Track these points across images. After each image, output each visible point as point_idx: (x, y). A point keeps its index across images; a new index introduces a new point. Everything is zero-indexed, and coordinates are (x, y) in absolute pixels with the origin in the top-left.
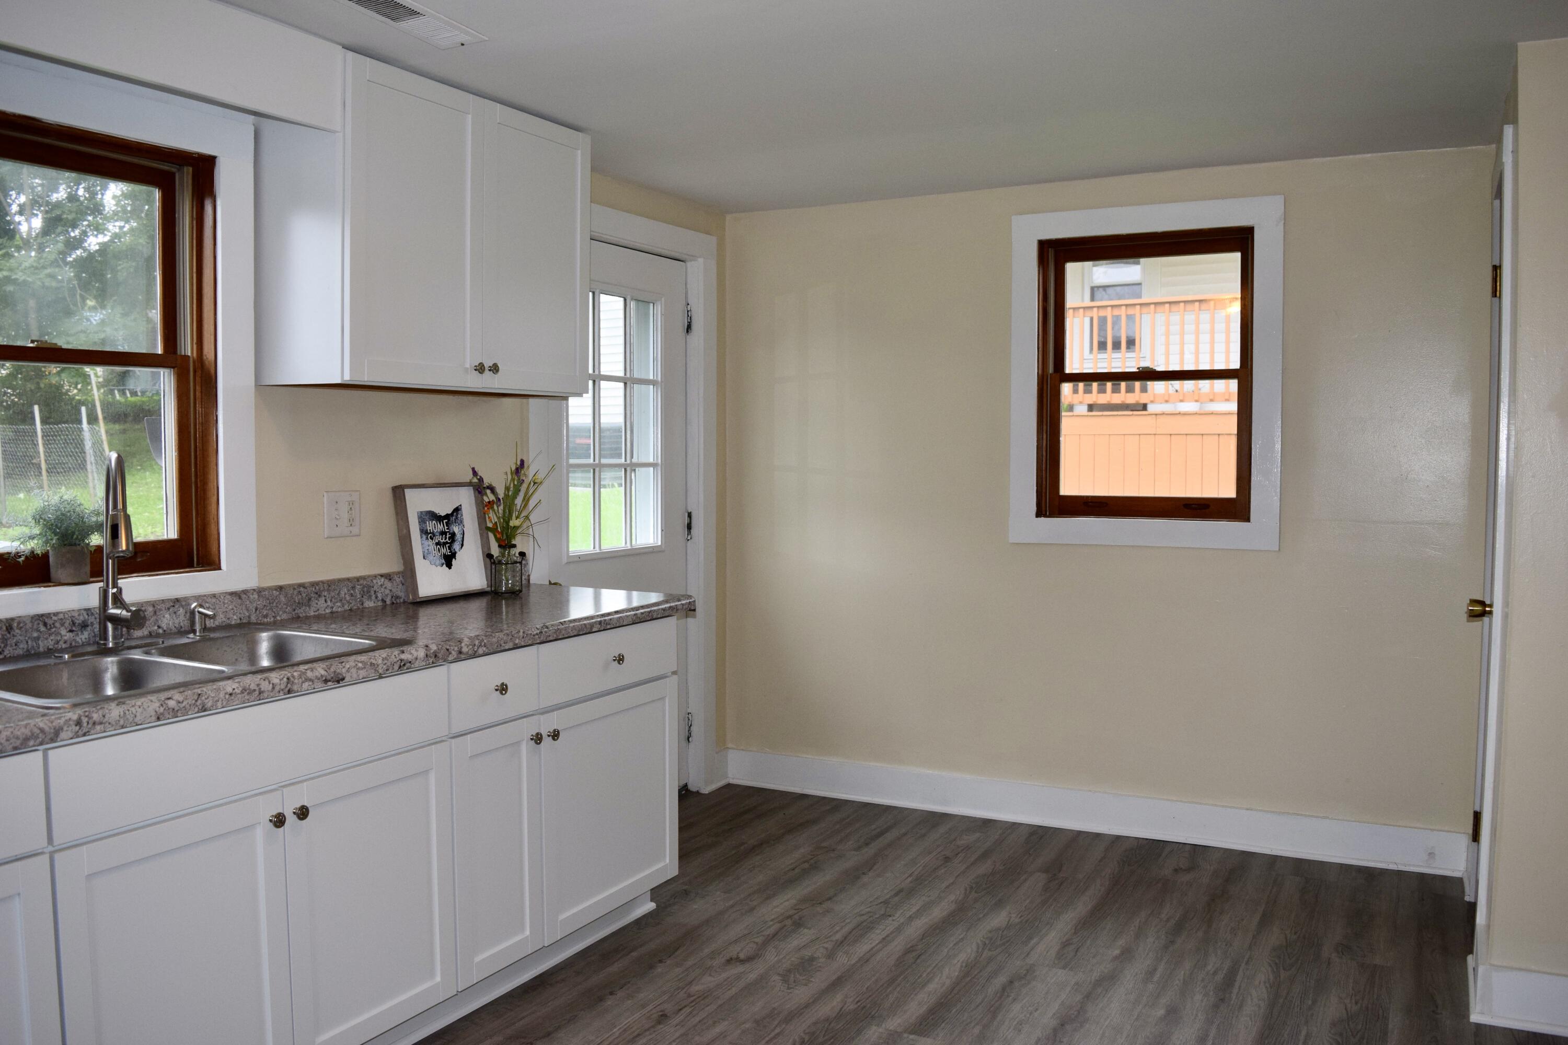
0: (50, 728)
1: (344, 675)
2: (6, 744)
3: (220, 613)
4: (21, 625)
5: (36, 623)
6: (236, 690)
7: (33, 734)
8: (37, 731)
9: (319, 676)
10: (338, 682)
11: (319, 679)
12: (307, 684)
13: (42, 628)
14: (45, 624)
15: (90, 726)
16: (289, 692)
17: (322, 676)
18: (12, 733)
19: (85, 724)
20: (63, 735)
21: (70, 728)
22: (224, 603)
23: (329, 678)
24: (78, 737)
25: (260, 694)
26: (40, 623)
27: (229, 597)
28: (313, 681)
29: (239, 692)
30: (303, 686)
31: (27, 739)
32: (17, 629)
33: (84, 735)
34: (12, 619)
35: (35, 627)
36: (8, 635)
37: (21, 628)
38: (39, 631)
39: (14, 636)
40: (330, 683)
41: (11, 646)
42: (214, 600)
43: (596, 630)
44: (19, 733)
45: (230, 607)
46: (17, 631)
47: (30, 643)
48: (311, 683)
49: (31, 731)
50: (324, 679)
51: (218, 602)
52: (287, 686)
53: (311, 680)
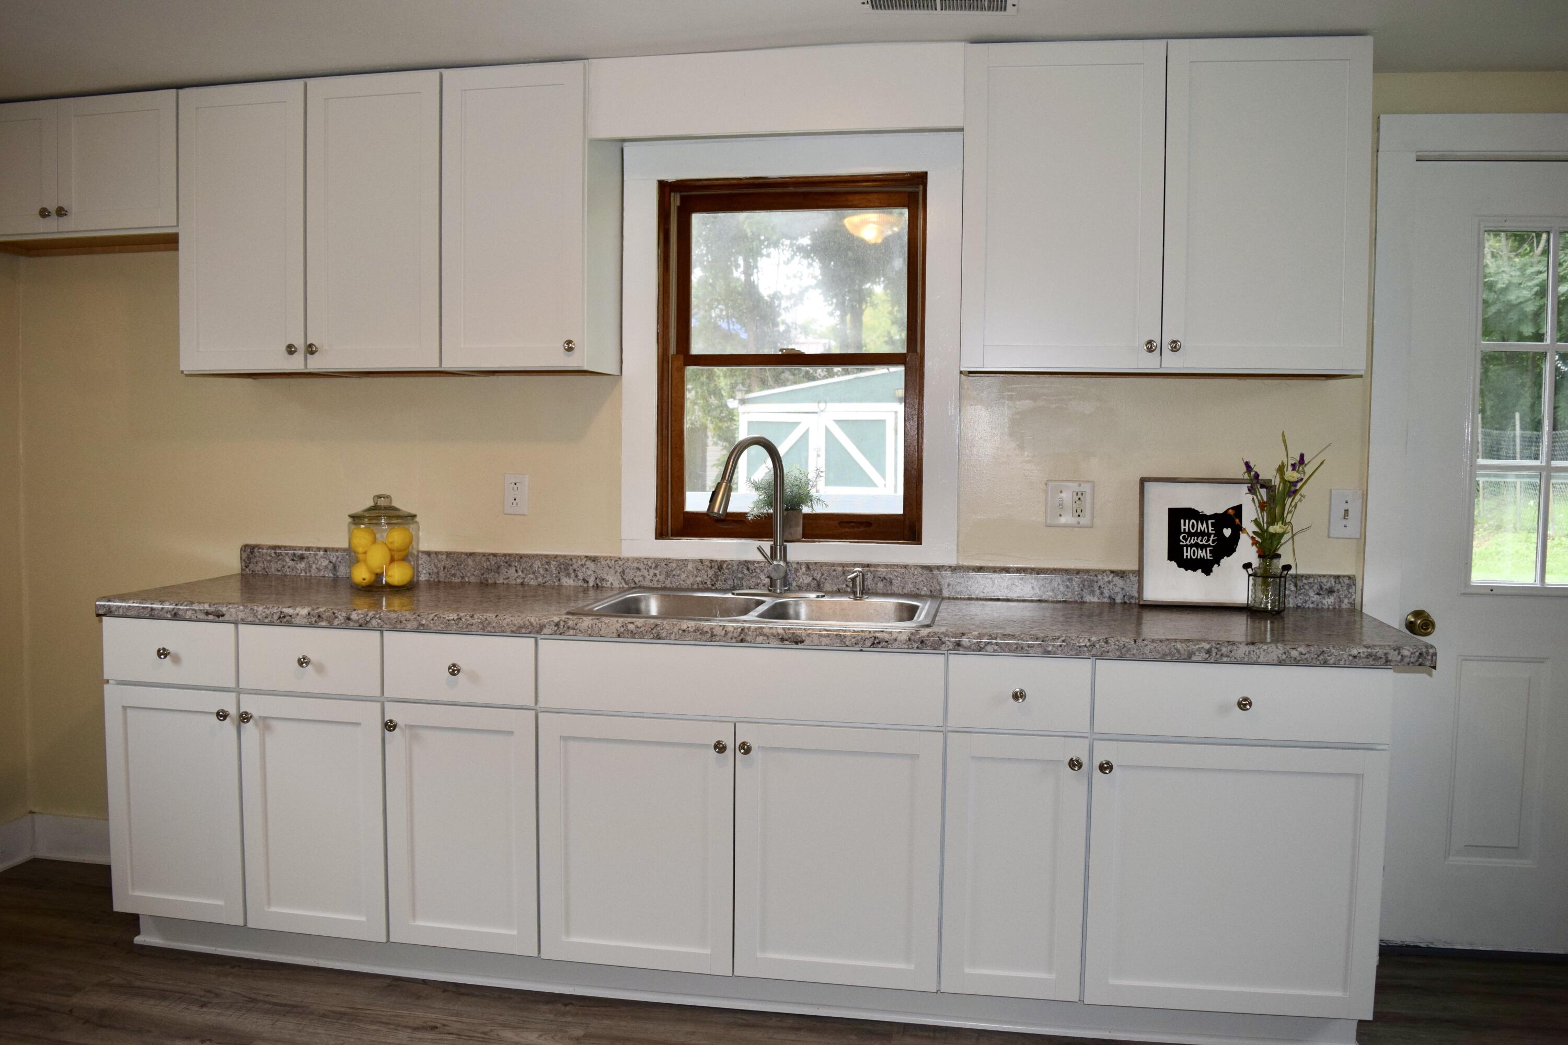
0: (537, 624)
1: (804, 638)
2: (507, 627)
3: (910, 583)
4: (730, 566)
5: (741, 566)
6: (690, 628)
7: (525, 625)
8: (528, 624)
9: (776, 634)
10: (797, 643)
11: (775, 636)
12: (761, 638)
13: (746, 572)
14: (748, 569)
15: (565, 629)
16: (742, 641)
17: (778, 634)
18: (512, 620)
19: (562, 627)
20: (545, 631)
21: (551, 627)
22: (913, 574)
23: (786, 637)
24: (556, 634)
25: (712, 636)
26: (744, 567)
27: (920, 570)
28: (768, 637)
29: (692, 630)
30: (757, 639)
31: (520, 627)
32: (726, 569)
33: (561, 634)
34: (725, 562)
35: (740, 570)
36: (719, 573)
37: (729, 569)
38: (743, 573)
39: (723, 574)
40: (787, 642)
41: (721, 581)
42: (903, 570)
43: (1200, 659)
44: (516, 622)
45: (920, 579)
46: (726, 571)
47: (735, 581)
48: (766, 638)
49: (524, 623)
50: (780, 637)
51: (907, 572)
52: (740, 635)
53: (765, 635)
